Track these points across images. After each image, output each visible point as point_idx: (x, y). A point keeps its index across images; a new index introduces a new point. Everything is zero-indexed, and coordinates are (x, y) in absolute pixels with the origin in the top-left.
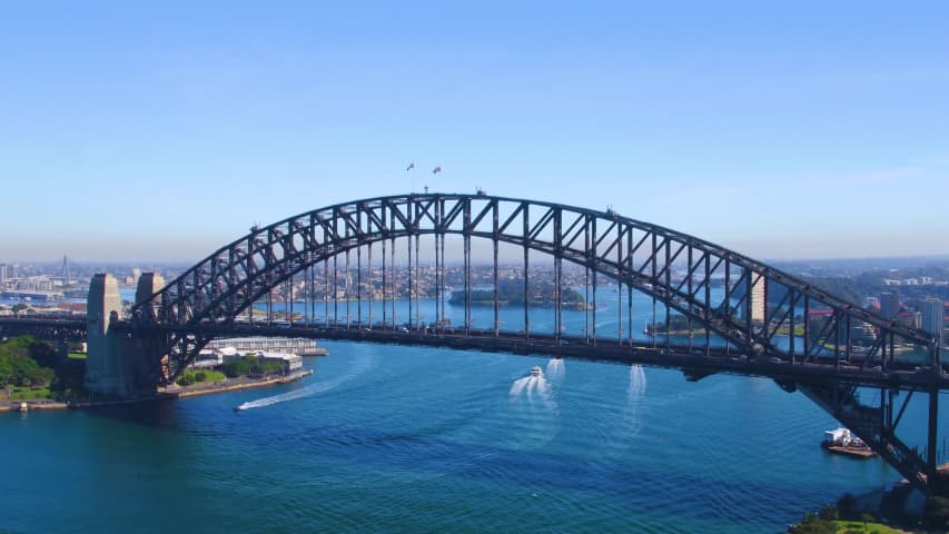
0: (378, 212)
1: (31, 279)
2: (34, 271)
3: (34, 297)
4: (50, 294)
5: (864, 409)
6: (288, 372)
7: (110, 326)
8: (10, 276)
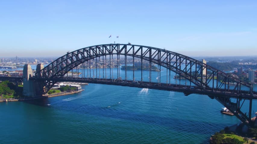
0: (102, 48)
1: (8, 63)
2: (8, 60)
3: (9, 68)
4: (13, 67)
5: (232, 104)
6: (77, 90)
7: (29, 78)
8: (2, 62)
